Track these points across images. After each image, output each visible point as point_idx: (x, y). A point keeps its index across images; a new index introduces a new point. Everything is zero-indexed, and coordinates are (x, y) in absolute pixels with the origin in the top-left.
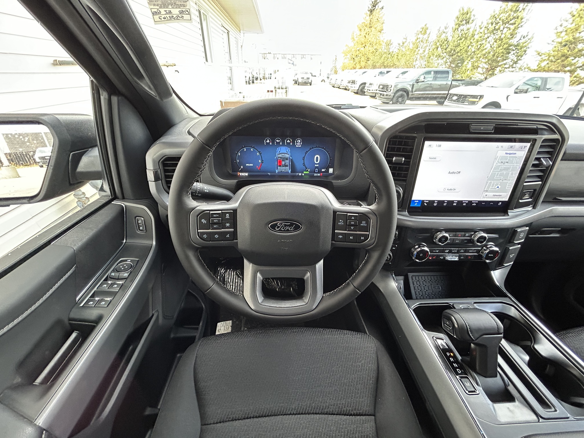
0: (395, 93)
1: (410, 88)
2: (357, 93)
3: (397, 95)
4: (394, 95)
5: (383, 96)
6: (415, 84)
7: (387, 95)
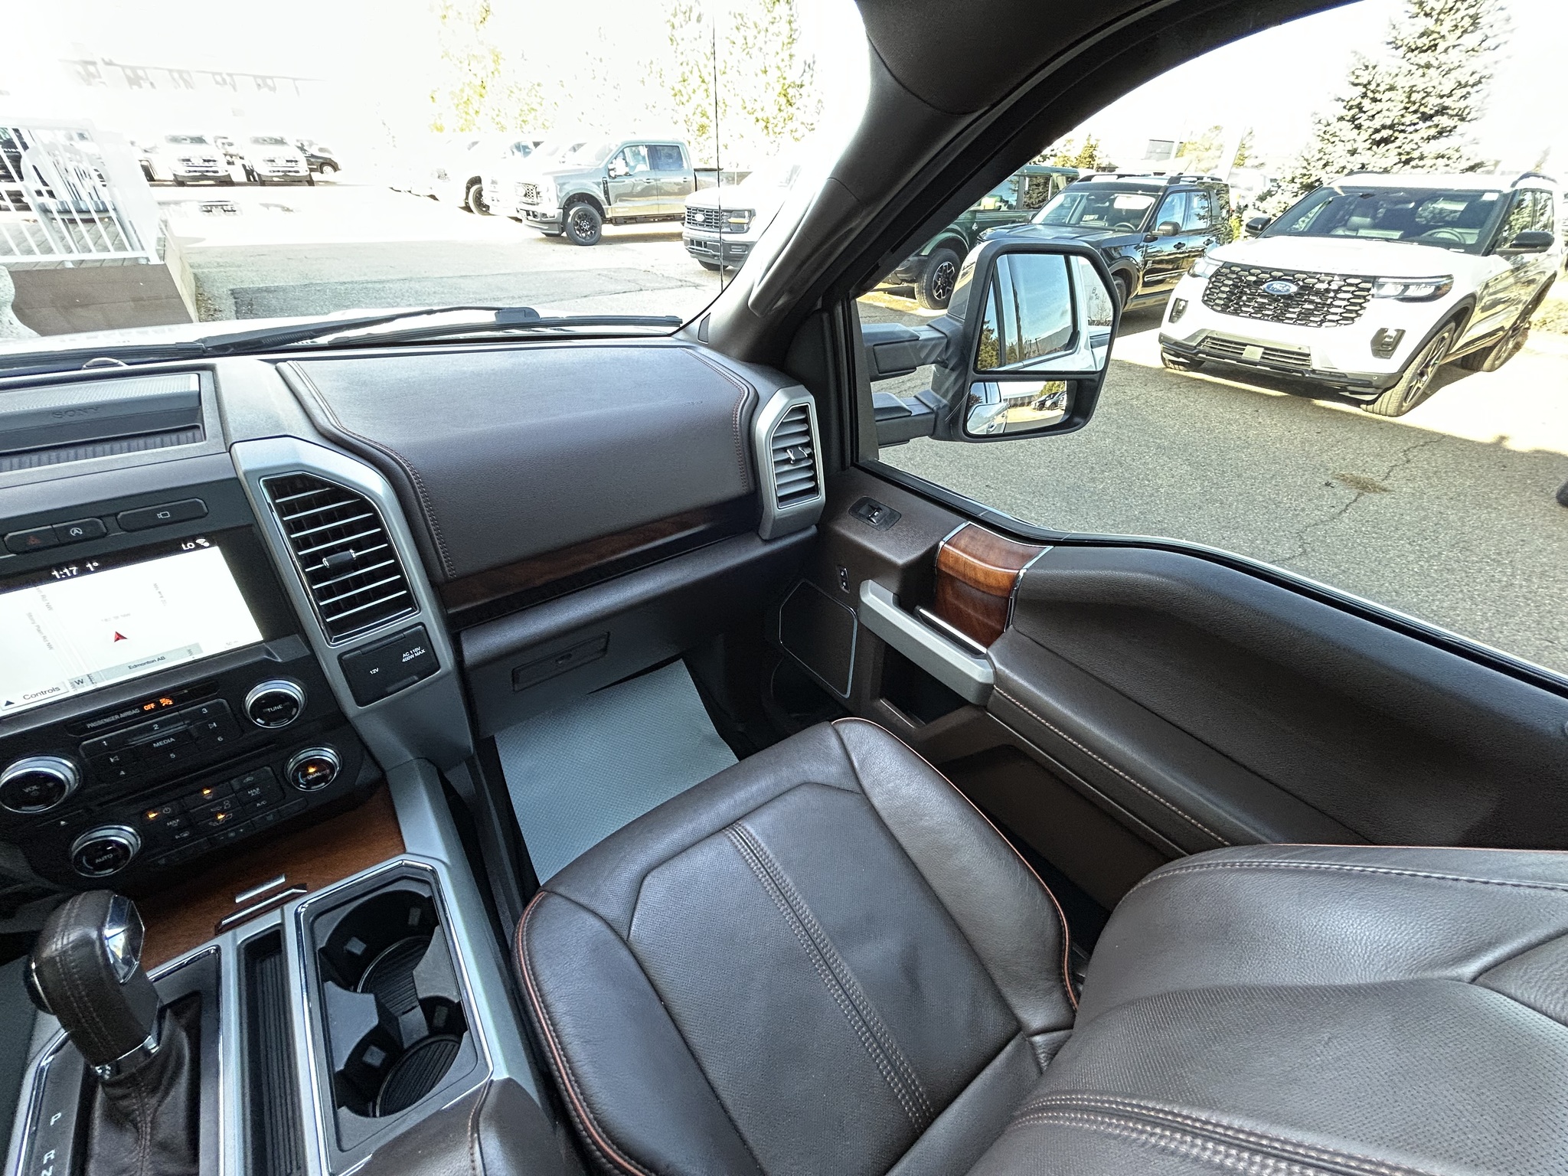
0: (566, 210)
1: (600, 195)
2: (467, 208)
3: (572, 213)
4: (566, 215)
5: (535, 216)
6: (608, 180)
7: (544, 215)
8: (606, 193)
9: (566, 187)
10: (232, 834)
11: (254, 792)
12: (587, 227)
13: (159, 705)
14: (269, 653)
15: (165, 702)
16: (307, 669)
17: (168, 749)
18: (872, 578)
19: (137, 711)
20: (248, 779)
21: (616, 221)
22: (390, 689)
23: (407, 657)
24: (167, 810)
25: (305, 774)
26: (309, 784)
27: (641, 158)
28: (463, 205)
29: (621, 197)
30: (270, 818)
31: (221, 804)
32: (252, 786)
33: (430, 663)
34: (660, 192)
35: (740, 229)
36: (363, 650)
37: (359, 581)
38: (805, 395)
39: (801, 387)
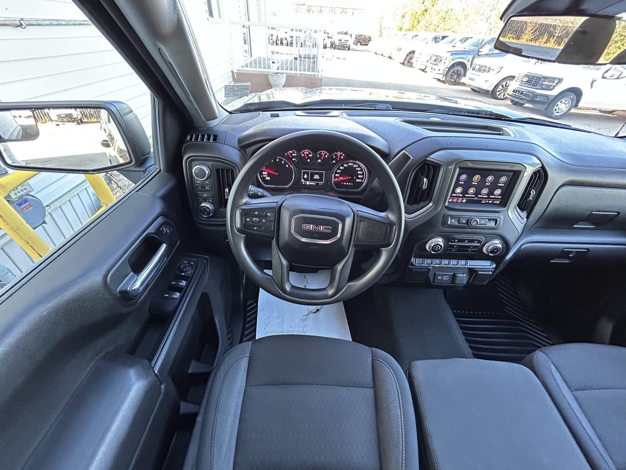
0: (450, 69)
2: (403, 64)
6: (476, 56)
7: (439, 70)
8: (472, 62)
9: (455, 58)
35: (548, 88)
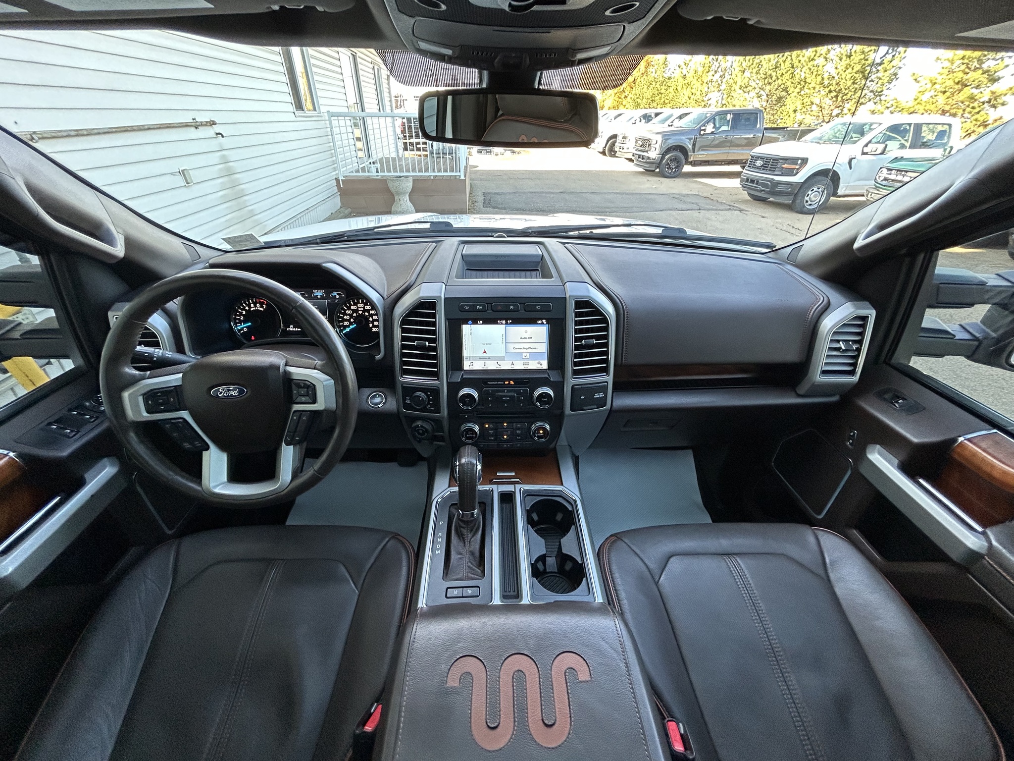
0: (663, 155)
1: (690, 146)
2: (603, 153)
3: (667, 157)
4: (662, 158)
5: (643, 159)
6: (698, 136)
7: (649, 158)
8: (694, 145)
9: (669, 141)
10: (505, 446)
11: (519, 432)
12: (673, 167)
13: (509, 383)
14: (549, 375)
15: (512, 382)
16: (558, 387)
17: (506, 401)
18: (881, 444)
19: (502, 383)
20: (519, 426)
21: (694, 164)
22: (585, 408)
23: (596, 396)
24: (491, 426)
25: (538, 433)
26: (539, 437)
27: (726, 121)
28: (601, 150)
29: (703, 148)
30: (519, 445)
31: (507, 431)
32: (519, 429)
33: (602, 402)
34: (733, 144)
35: (791, 173)
36: (583, 386)
37: (593, 355)
38: (870, 309)
39: (867, 303)
